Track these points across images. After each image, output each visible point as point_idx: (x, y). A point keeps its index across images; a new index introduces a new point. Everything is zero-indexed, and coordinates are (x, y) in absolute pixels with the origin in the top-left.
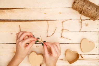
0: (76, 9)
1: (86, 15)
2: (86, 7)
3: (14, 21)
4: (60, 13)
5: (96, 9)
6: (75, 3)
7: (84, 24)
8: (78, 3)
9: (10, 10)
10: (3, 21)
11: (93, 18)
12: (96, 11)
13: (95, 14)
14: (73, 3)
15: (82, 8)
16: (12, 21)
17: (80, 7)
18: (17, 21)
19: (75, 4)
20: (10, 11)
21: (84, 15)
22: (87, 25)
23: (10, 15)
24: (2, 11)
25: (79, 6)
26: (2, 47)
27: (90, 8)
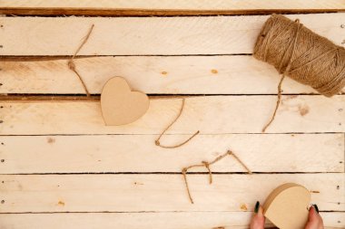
0: (268, 58)
1: (302, 79)
2: (300, 50)
3: (58, 97)
4: (215, 72)
5: (336, 57)
6: (264, 36)
7: (296, 109)
8: (275, 36)
9: (47, 62)
10: (25, 98)
11: (326, 88)
12: (336, 64)
13: (333, 72)
14: (258, 39)
15: (287, 54)
16: (53, 97)
17: (281, 50)
18: (68, 97)
19: (265, 41)
20: (49, 65)
21: (296, 79)
22: (304, 112)
23: (46, 80)
24: (22, 67)
25: (276, 47)
26: (20, 186)
27: (314, 52)
